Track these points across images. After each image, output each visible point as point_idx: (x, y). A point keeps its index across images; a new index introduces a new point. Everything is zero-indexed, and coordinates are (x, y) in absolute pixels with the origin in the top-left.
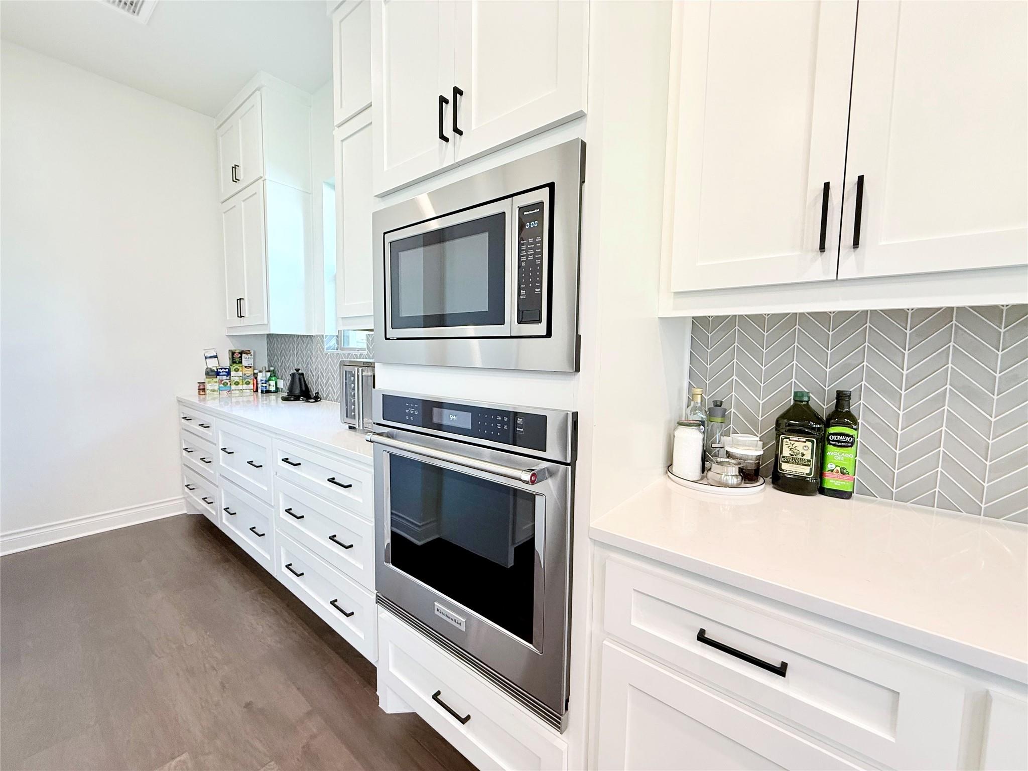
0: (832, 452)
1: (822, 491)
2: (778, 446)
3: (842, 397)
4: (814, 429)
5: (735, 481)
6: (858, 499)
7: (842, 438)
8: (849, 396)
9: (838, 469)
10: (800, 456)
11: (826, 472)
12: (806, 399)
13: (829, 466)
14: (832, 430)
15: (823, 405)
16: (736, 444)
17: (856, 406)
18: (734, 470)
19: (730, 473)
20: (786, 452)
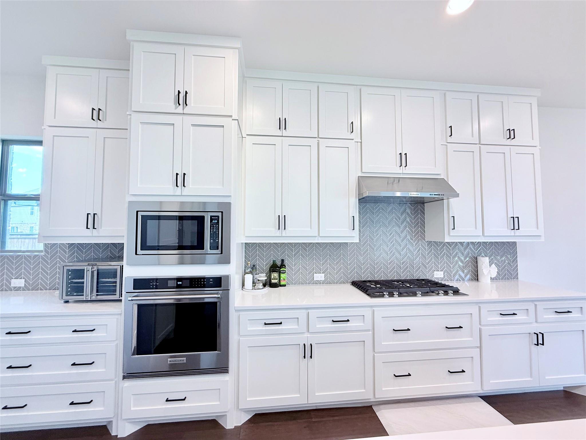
0: (282, 275)
1: (281, 286)
2: (270, 275)
3: (283, 261)
4: (277, 270)
5: (262, 287)
6: (287, 286)
7: (283, 271)
8: (284, 260)
9: (283, 279)
10: (275, 277)
11: (281, 281)
12: (275, 262)
13: (281, 279)
14: (281, 269)
15: (279, 263)
16: (261, 277)
17: (286, 263)
18: (261, 284)
19: (260, 286)
20: (272, 277)
